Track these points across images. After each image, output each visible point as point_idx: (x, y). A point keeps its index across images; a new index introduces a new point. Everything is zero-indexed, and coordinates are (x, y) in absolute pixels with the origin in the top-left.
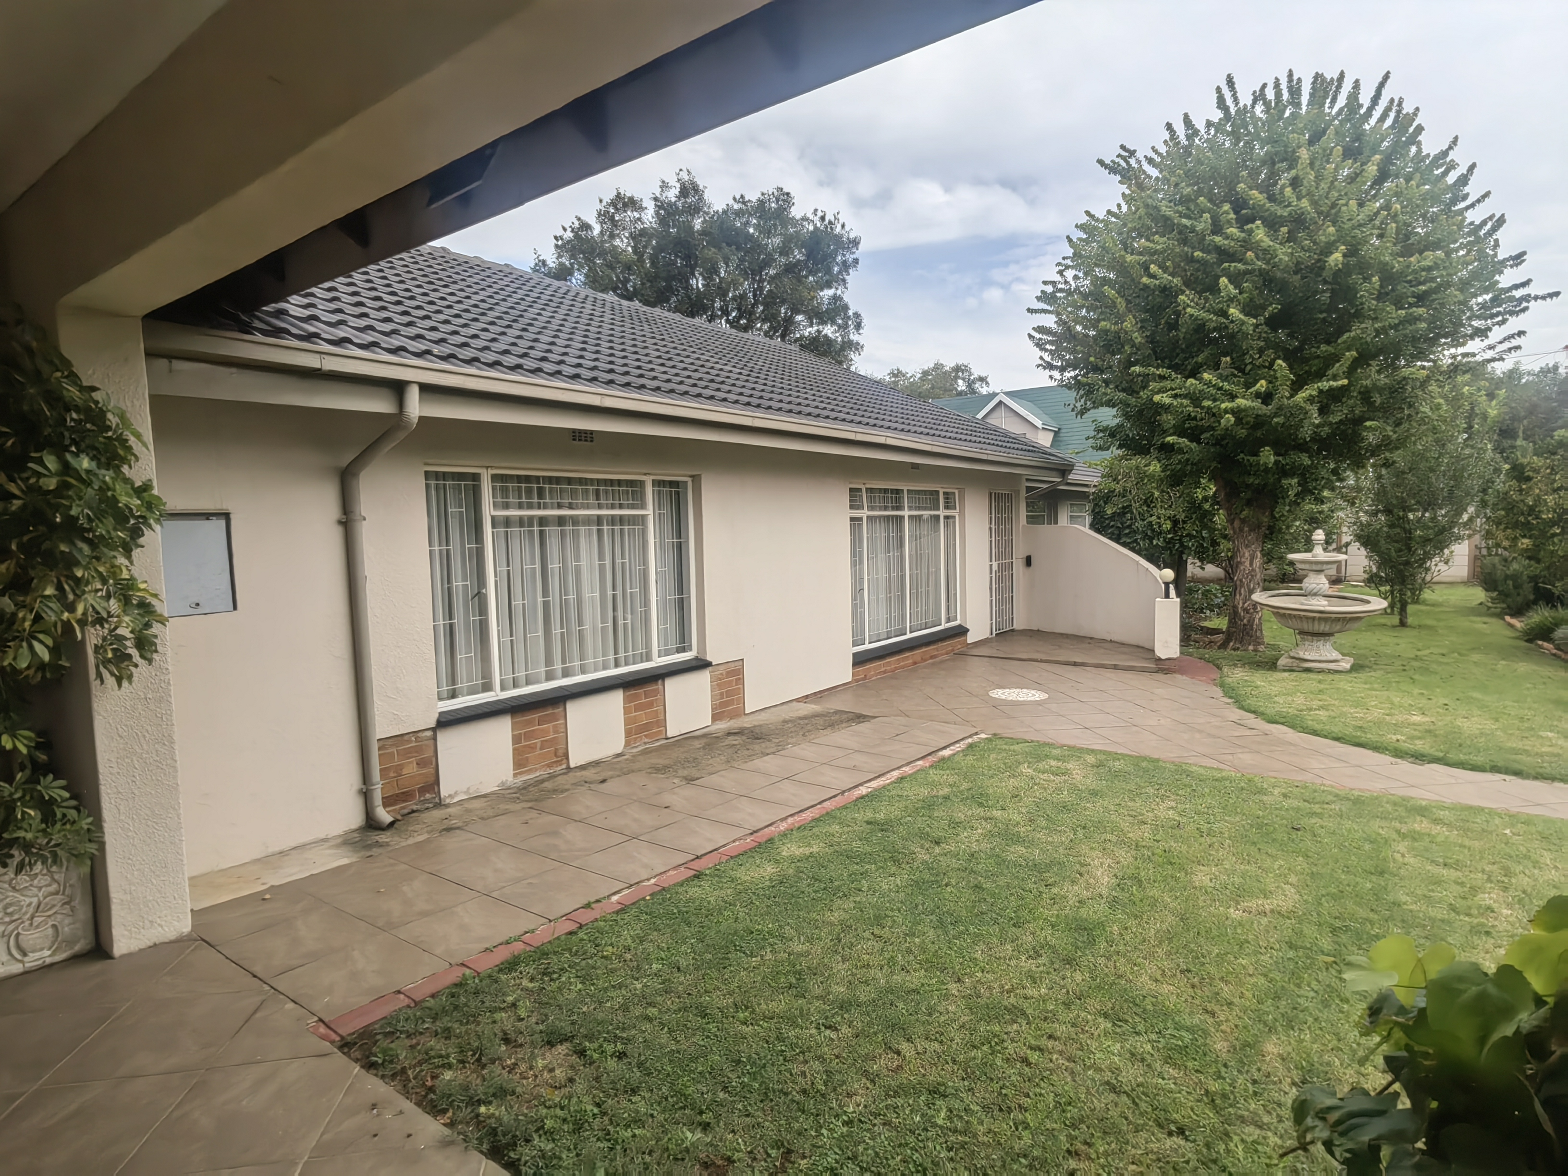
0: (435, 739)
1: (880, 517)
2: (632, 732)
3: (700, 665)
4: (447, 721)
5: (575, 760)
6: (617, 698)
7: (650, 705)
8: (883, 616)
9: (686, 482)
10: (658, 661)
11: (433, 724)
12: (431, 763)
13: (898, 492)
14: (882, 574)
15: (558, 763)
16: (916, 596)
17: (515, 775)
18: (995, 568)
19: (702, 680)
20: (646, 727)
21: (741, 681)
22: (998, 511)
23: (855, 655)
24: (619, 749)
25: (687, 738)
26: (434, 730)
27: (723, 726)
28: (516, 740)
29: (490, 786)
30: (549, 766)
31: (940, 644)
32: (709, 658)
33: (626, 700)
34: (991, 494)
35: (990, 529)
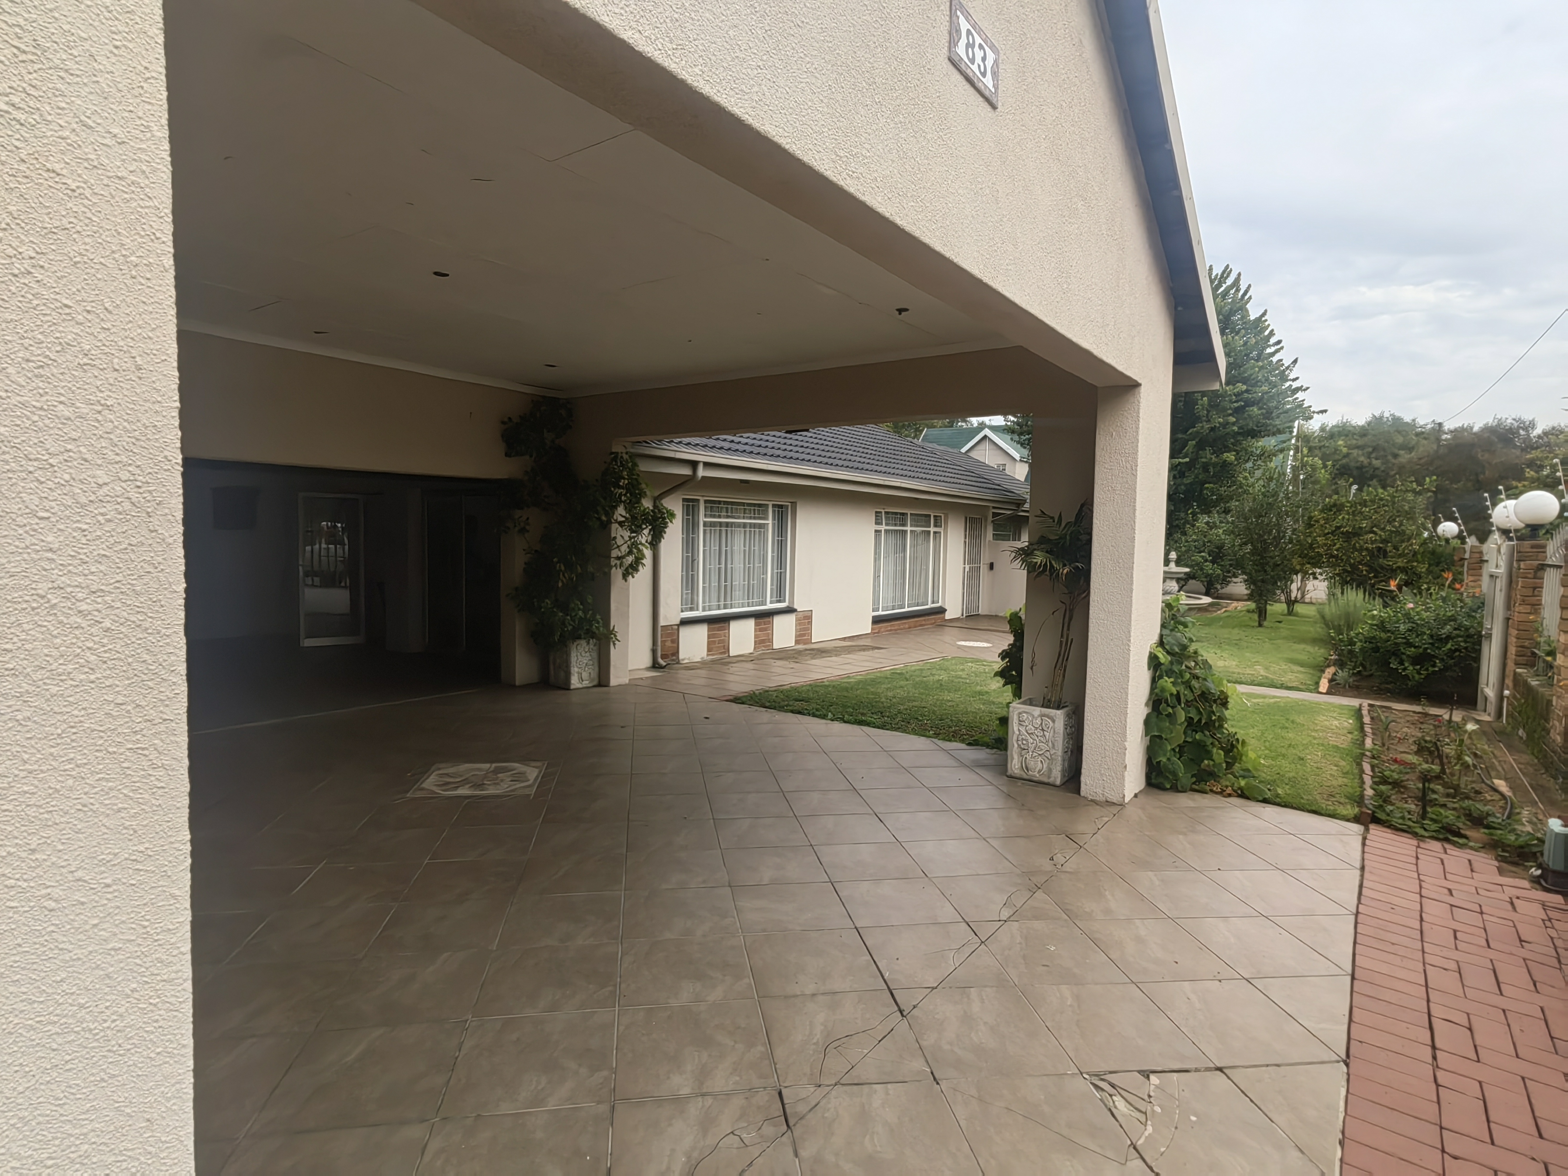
0: (678, 630)
1: (892, 530)
2: (758, 643)
3: (790, 610)
4: (685, 622)
5: (732, 653)
6: (751, 623)
7: (766, 629)
8: (891, 595)
9: (787, 506)
10: (769, 606)
11: (678, 622)
12: (676, 641)
13: (903, 514)
14: (891, 568)
15: (724, 653)
16: (912, 584)
17: (708, 655)
18: (967, 569)
19: (791, 619)
20: (763, 641)
21: (810, 623)
22: (971, 529)
23: (873, 617)
24: (751, 650)
25: (782, 650)
26: (678, 625)
27: (800, 647)
28: (709, 637)
29: (698, 659)
30: (721, 653)
31: (927, 618)
32: (795, 607)
33: (756, 625)
34: (966, 518)
35: (965, 542)
